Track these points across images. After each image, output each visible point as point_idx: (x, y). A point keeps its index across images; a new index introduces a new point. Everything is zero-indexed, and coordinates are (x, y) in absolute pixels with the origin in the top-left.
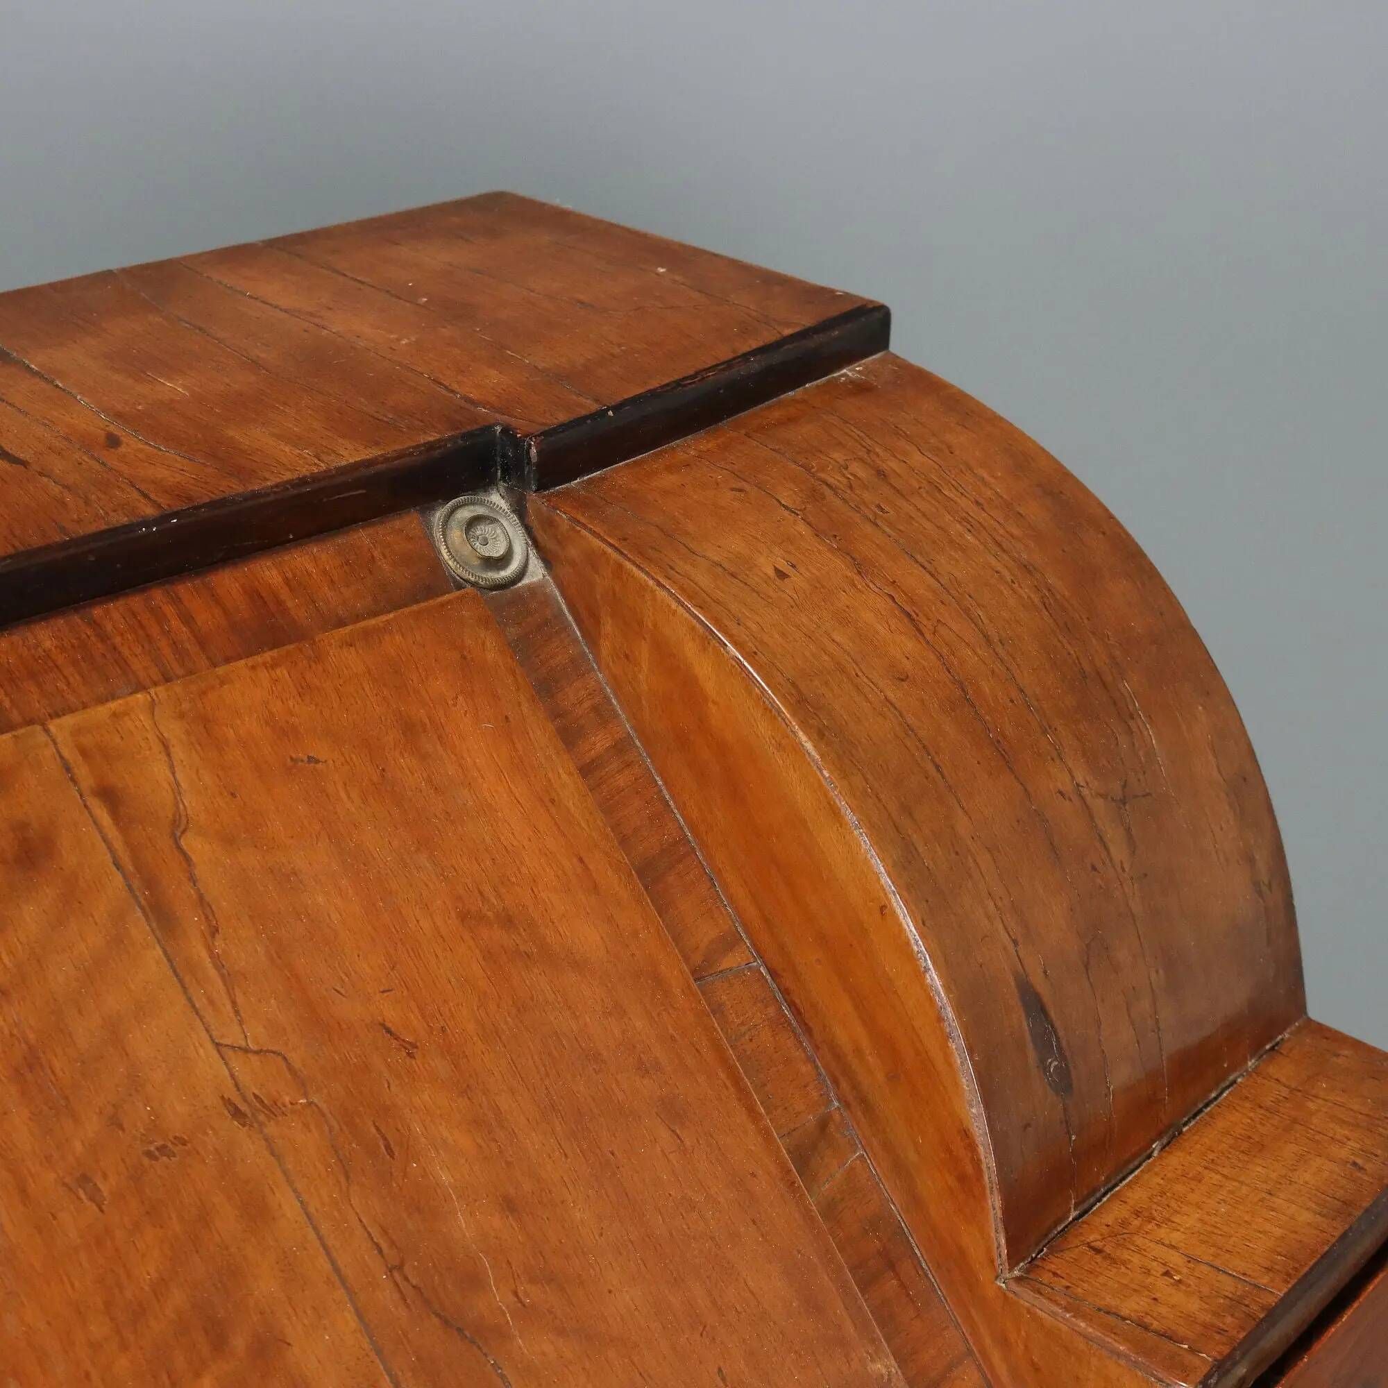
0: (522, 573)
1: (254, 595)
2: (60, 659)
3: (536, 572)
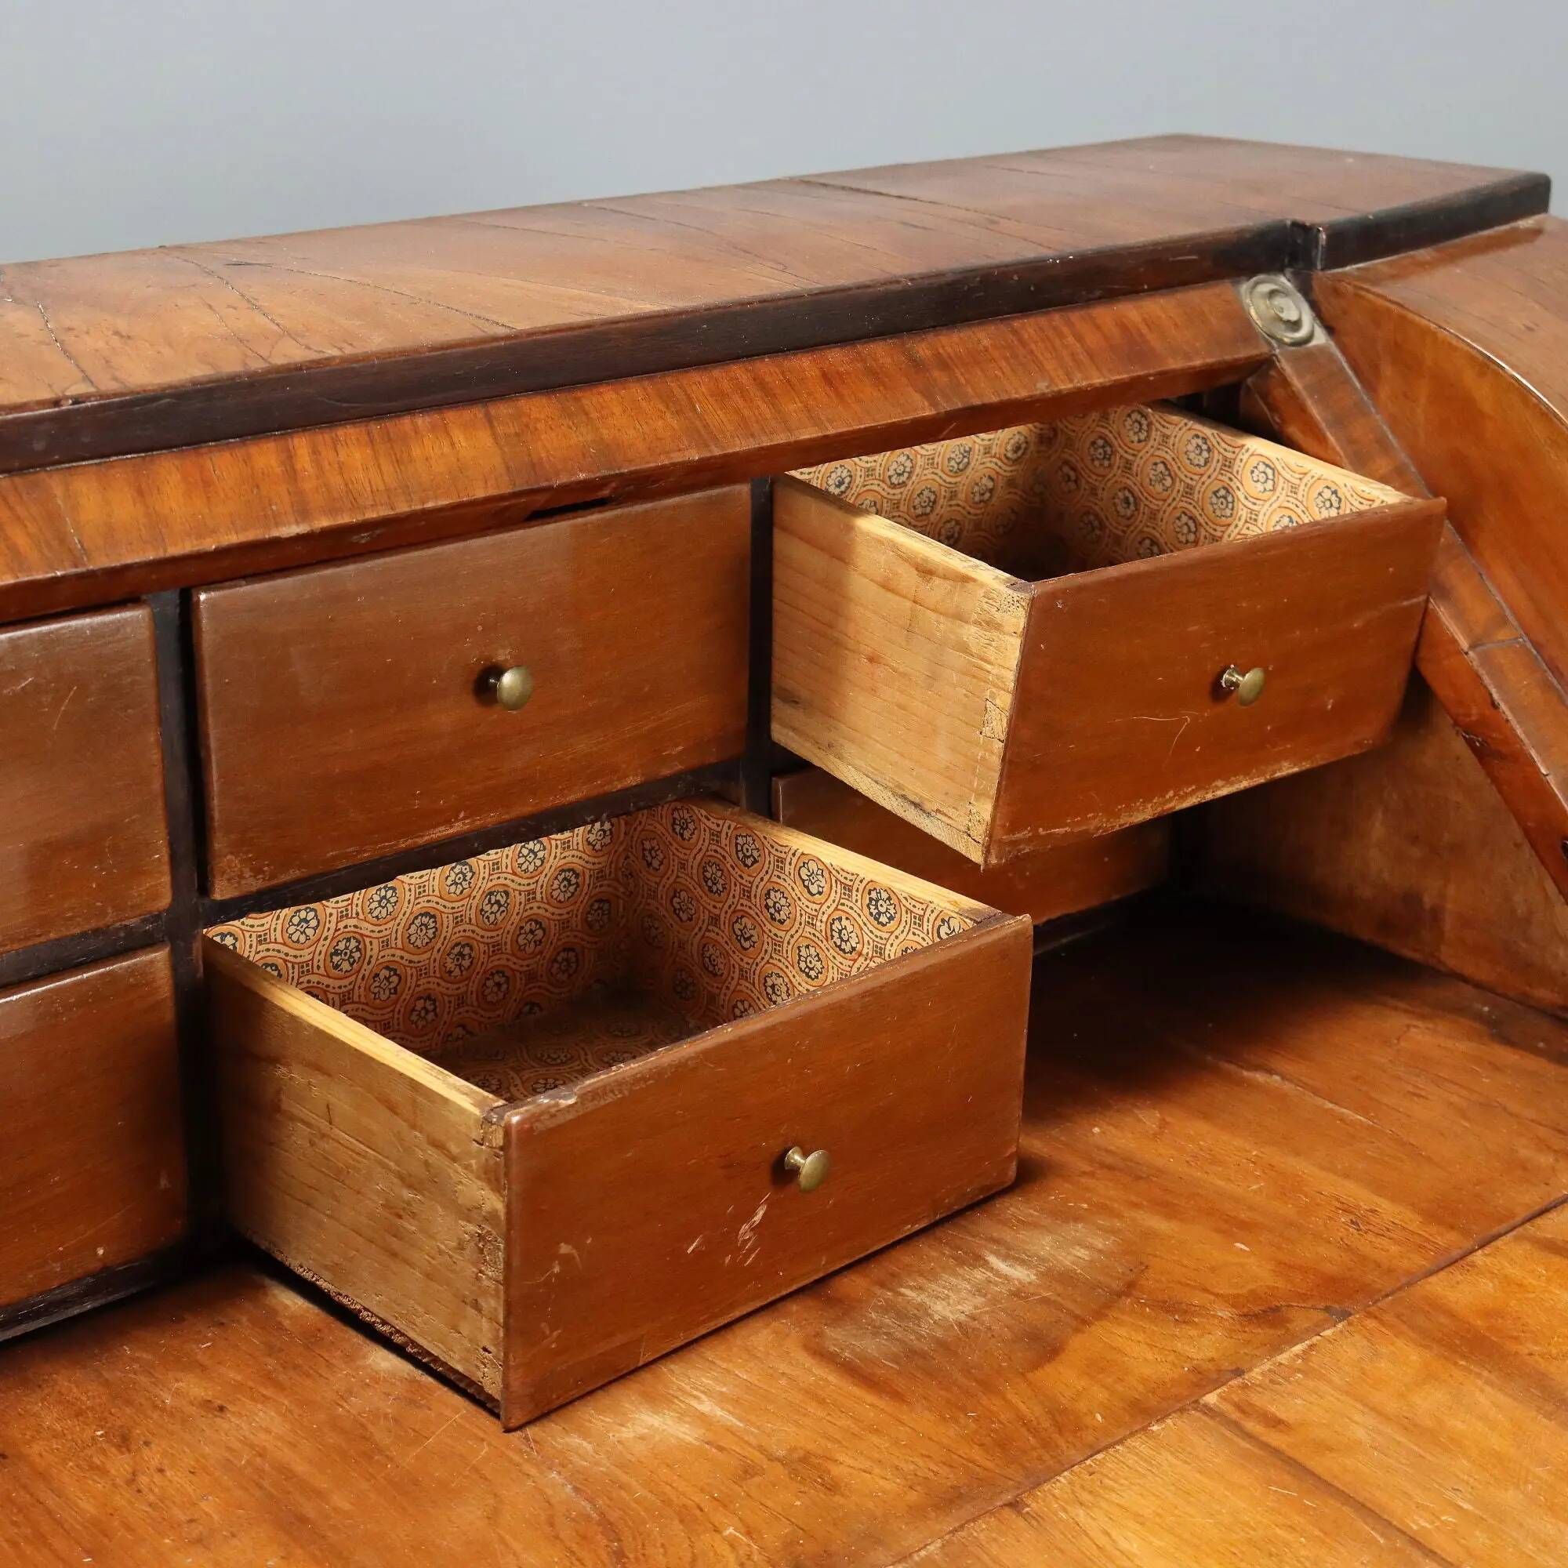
0: (1310, 337)
1: (1125, 329)
3: (1321, 338)
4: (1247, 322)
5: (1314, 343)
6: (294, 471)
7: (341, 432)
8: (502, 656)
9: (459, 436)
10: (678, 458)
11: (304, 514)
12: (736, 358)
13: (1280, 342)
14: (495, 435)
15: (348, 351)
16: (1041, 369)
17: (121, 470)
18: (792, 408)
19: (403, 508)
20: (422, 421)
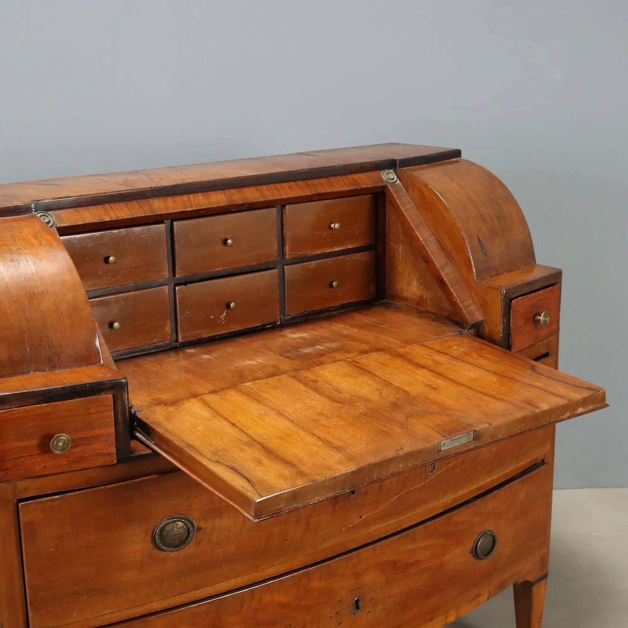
0: (396, 181)
1: (354, 180)
2: (324, 183)
3: (398, 182)
4: (382, 179)
5: (397, 183)
6: (190, 200)
7: (198, 194)
8: (228, 237)
9: (219, 195)
10: (259, 200)
11: (191, 207)
12: (271, 183)
13: (389, 183)
14: (225, 195)
15: (200, 180)
16: (334, 186)
17: (161, 199)
18: (281, 192)
19: (208, 207)
20: (212, 193)
